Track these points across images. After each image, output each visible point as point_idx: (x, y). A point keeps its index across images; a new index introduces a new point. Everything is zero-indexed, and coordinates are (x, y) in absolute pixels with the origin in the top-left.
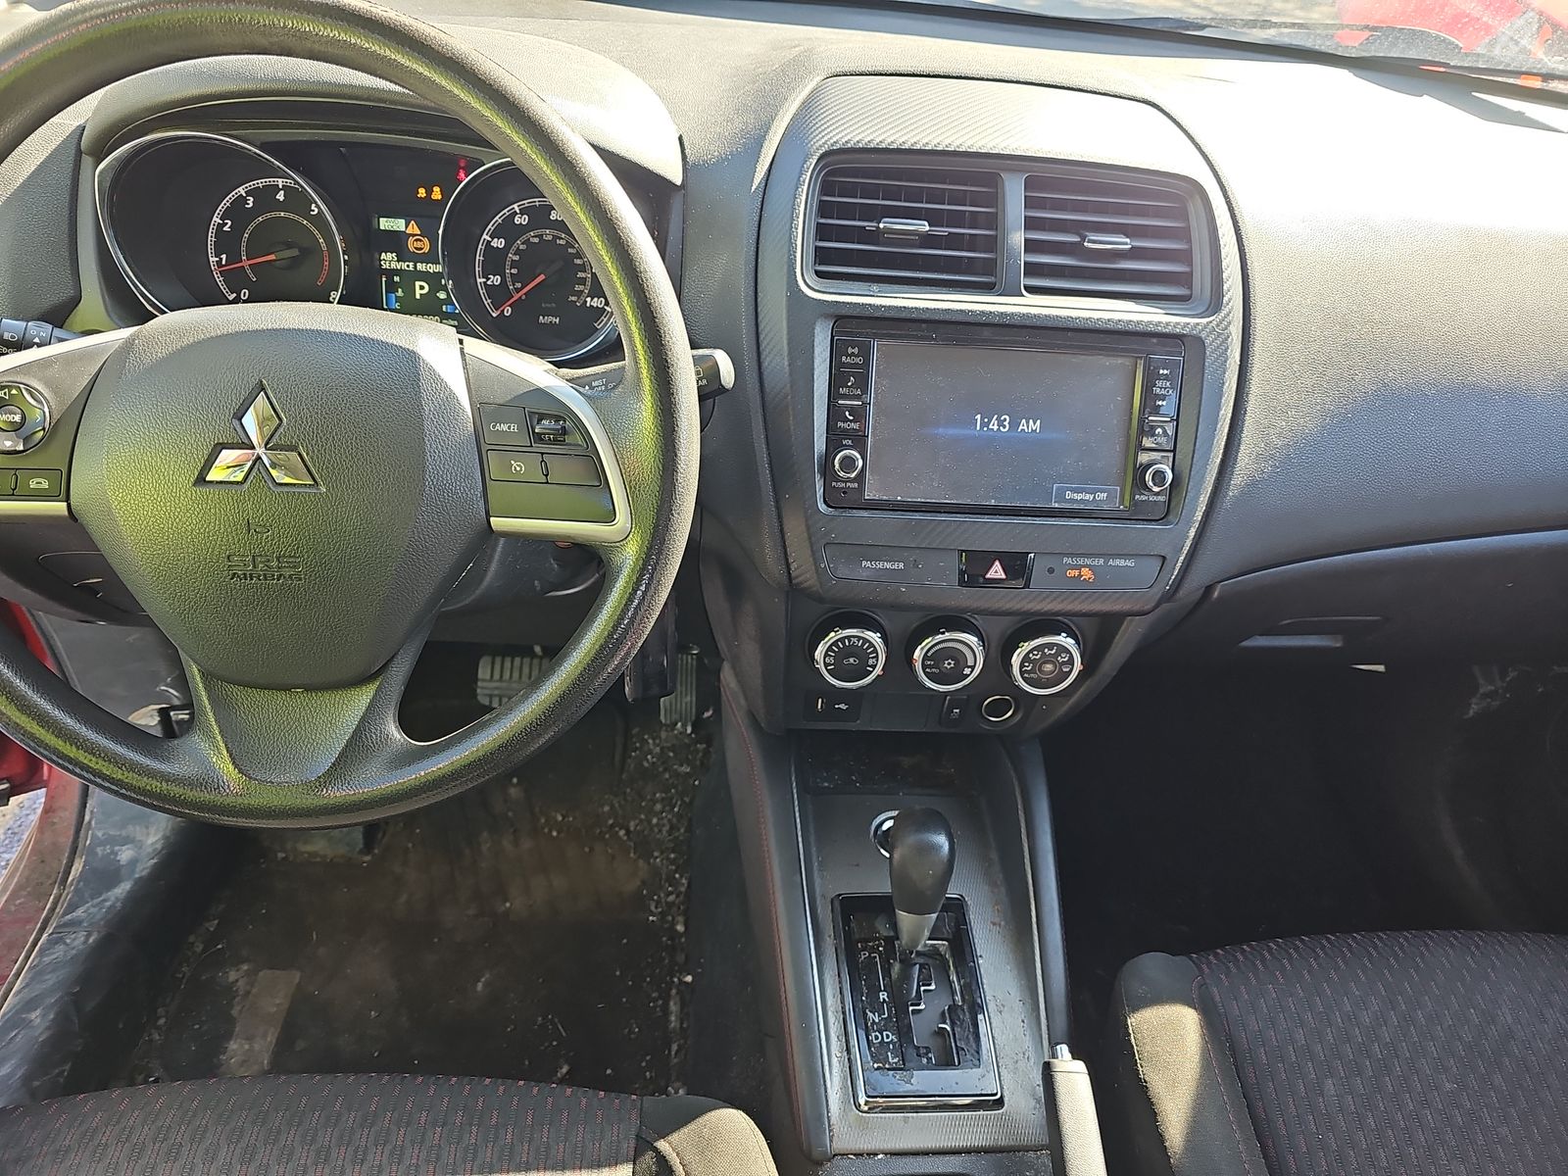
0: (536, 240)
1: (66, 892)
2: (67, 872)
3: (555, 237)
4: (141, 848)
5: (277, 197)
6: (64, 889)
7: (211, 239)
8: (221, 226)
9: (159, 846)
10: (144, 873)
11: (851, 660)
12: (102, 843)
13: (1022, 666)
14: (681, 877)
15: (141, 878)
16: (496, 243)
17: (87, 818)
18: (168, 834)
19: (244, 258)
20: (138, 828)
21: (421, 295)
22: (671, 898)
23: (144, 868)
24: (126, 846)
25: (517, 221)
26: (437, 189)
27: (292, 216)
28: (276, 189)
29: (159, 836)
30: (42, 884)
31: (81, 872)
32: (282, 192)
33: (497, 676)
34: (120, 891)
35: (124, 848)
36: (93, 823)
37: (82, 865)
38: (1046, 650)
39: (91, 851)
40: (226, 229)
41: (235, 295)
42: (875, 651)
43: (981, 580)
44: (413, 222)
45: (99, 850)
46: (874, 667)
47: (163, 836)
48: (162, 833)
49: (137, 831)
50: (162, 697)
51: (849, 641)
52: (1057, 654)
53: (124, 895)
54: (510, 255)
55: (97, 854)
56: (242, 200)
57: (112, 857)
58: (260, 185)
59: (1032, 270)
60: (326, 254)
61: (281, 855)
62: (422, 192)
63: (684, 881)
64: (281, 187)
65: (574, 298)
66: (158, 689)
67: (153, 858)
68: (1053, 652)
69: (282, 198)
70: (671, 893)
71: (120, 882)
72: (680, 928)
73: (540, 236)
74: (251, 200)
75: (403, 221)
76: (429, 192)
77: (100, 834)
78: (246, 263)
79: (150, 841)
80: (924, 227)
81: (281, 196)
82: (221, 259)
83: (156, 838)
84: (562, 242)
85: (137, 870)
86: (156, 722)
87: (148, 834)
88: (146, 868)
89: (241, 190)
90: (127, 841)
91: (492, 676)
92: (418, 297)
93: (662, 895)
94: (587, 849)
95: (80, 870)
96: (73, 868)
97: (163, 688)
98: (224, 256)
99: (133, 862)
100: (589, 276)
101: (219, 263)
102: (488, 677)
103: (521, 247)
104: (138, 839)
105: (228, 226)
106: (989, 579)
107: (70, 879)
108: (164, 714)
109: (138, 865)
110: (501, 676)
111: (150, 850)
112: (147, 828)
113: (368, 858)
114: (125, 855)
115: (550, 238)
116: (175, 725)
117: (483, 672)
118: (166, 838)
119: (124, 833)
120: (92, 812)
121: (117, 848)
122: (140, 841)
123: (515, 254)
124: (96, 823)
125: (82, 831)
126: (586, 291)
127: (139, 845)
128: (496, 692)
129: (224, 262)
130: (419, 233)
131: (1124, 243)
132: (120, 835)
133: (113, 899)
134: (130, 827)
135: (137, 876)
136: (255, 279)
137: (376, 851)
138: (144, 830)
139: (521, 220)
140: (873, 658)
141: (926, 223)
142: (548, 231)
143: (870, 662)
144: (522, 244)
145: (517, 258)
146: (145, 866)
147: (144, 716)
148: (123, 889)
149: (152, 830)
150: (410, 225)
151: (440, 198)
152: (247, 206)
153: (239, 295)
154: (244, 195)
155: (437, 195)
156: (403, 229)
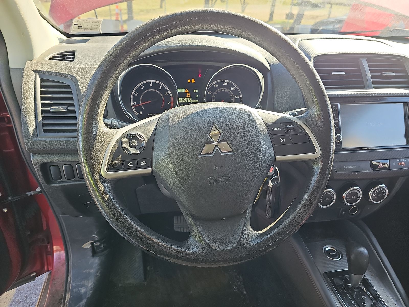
0: (220, 91)
1: (65, 305)
2: (65, 299)
3: (225, 90)
4: (87, 288)
5: (150, 85)
6: (65, 304)
7: (132, 98)
8: (134, 94)
9: (92, 286)
10: (89, 296)
11: (327, 199)
12: (75, 288)
13: (372, 195)
14: (240, 276)
15: (88, 297)
16: (210, 93)
17: (69, 280)
18: (95, 282)
19: (141, 103)
20: (85, 281)
22: (239, 283)
23: (89, 294)
24: (83, 288)
25: (215, 86)
26: (193, 80)
27: (154, 90)
28: (150, 83)
29: (92, 283)
30: (54, 304)
31: (70, 298)
32: (152, 84)
33: (179, 222)
34: (83, 303)
35: (82, 288)
36: (71, 281)
37: (69, 295)
38: (379, 190)
39: (72, 291)
40: (136, 95)
41: (138, 113)
42: (333, 196)
43: (377, 168)
44: (186, 89)
45: (74, 290)
46: (333, 200)
47: (93, 283)
48: (93, 282)
49: (85, 282)
50: (93, 239)
51: (327, 193)
52: (382, 190)
53: (85, 303)
54: (213, 96)
55: (74, 291)
56: (141, 87)
57: (79, 292)
58: (146, 82)
59: (374, 83)
60: (163, 100)
61: (120, 285)
62: (189, 81)
63: (241, 278)
66: (92, 236)
67: (91, 291)
68: (381, 190)
69: (151, 86)
70: (238, 282)
71: (83, 299)
72: (245, 292)
73: (221, 90)
74: (143, 86)
75: (184, 89)
76: (191, 81)
77: (74, 285)
78: (141, 104)
79: (90, 285)
80: (344, 73)
81: (151, 85)
82: (134, 104)
83: (91, 284)
84: (227, 91)
85: (87, 295)
86: (90, 247)
87: (89, 283)
88: (90, 294)
89: (140, 84)
90: (83, 286)
91: (178, 222)
93: (236, 283)
94: (209, 272)
95: (69, 297)
96: (67, 297)
97: (93, 235)
99: (86, 293)
100: (234, 99)
101: (134, 105)
102: (177, 222)
103: (216, 93)
104: (86, 285)
105: (137, 94)
106: (379, 168)
107: (66, 301)
108: (92, 244)
109: (87, 293)
110: (181, 222)
111: (90, 288)
112: (88, 281)
113: (146, 283)
114: (83, 290)
115: (223, 90)
116: (95, 247)
117: (175, 221)
118: (94, 283)
119: (81, 284)
120: (70, 278)
121: (80, 289)
122: (87, 285)
123: (214, 95)
124: (72, 282)
125: (68, 285)
127: (87, 287)
128: (180, 227)
129: (135, 104)
130: (188, 92)
131: (393, 74)
132: (80, 284)
133: (81, 305)
134: (83, 282)
135: (87, 297)
136: (144, 108)
137: (147, 280)
138: (88, 282)
139: (216, 86)
140: (333, 198)
141: (344, 72)
142: (223, 88)
143: (332, 199)
144: (216, 92)
145: (215, 96)
146: (89, 293)
147: (87, 245)
148: (84, 302)
149: (90, 281)
150: (186, 90)
151: (194, 82)
152: (142, 88)
153: (139, 113)
154: (141, 85)
155: (193, 81)
156: (184, 91)
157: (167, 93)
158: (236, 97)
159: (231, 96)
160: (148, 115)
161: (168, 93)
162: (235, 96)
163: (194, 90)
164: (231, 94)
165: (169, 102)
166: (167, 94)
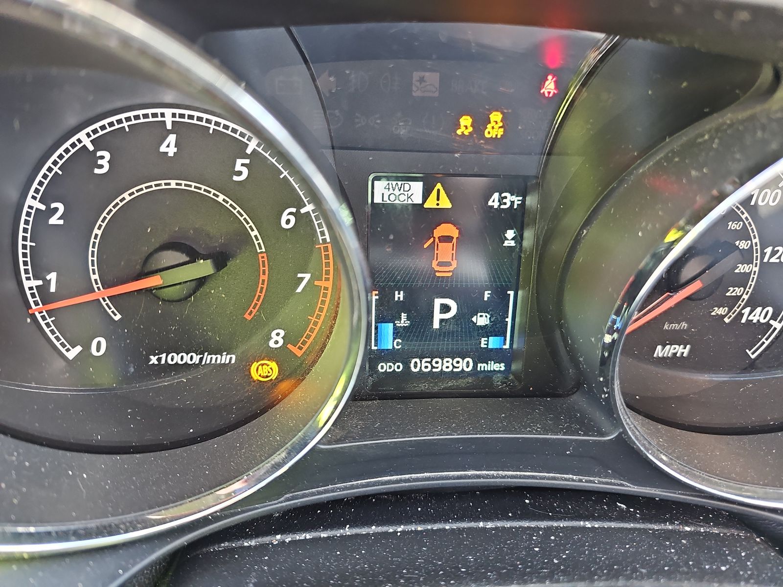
7: (24, 243)
8: (43, 216)
21: (442, 321)
26: (496, 117)
28: (160, 131)
32: (172, 138)
40: (54, 220)
41: (79, 349)
44: (438, 184)
58: (125, 124)
60: (263, 257)
62: (466, 126)
64: (169, 126)
65: (721, 311)
69: (172, 151)
75: (420, 183)
76: (481, 123)
81: (169, 146)
82: (47, 282)
92: (436, 325)
98: (52, 277)
100: (757, 268)
101: (42, 290)
105: (59, 213)
126: (746, 297)
129: (53, 289)
130: (449, 205)
136: (118, 317)
150: (434, 193)
151: (500, 132)
152: (97, 171)
153: (87, 347)
154: (91, 148)
155: (494, 129)
156: (418, 200)
157: (294, 210)
158: (774, 253)
159: (743, 245)
160: (154, 360)
161: (303, 211)
162: (769, 250)
163: (496, 196)
164: (744, 234)
165: (307, 276)
166: (293, 219)
